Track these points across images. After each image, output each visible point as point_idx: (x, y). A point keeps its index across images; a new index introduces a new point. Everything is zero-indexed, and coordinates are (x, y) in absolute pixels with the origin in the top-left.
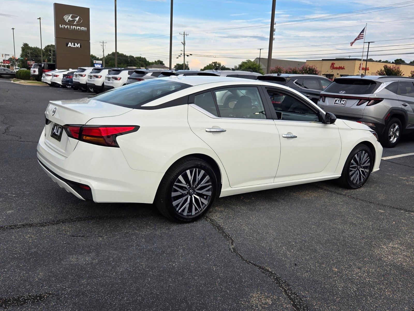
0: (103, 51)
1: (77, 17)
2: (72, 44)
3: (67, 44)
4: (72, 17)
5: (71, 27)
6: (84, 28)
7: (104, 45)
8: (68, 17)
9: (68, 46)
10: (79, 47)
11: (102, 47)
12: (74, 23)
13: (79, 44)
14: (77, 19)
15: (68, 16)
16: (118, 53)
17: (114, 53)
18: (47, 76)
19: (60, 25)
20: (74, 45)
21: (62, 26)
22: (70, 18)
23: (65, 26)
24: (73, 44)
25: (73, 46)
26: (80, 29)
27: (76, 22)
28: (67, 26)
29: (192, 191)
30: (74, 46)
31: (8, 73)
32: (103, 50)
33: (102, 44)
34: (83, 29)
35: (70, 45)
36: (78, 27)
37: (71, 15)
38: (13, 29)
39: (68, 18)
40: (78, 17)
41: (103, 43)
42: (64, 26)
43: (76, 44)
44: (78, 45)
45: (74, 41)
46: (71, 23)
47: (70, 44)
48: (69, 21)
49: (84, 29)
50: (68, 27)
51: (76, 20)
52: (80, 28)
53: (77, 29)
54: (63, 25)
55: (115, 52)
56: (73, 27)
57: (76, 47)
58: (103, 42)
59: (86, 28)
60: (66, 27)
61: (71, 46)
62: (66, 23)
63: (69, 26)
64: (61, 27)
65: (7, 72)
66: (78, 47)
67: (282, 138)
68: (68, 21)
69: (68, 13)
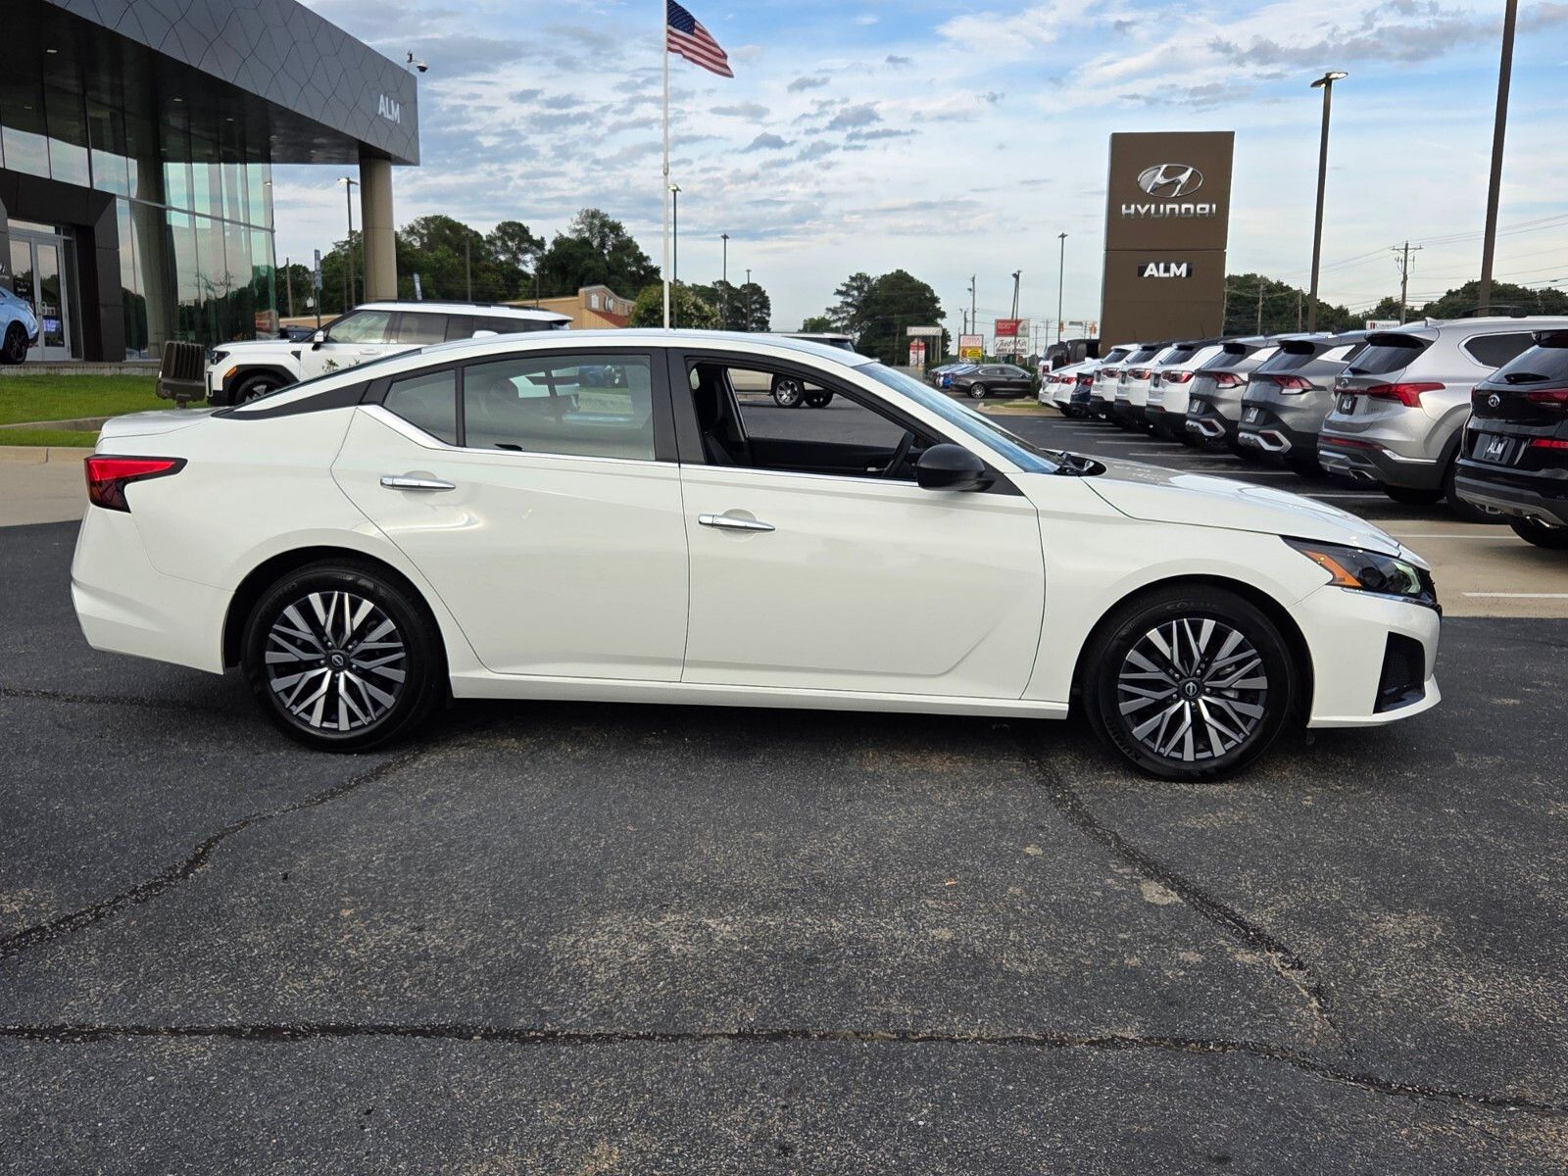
0: (1404, 283)
1: (1187, 169)
2: (1158, 270)
3: (1143, 270)
4: (1165, 175)
5: (1162, 206)
6: (1207, 206)
7: (1410, 257)
8: (1154, 176)
9: (1146, 275)
10: (1184, 275)
11: (1401, 265)
12: (1173, 192)
13: (1184, 267)
14: (1184, 178)
15: (1153, 172)
16: (1494, 284)
17: (1478, 283)
18: (1052, 382)
19: (1124, 207)
20: (1167, 270)
21: (1128, 208)
22: (1160, 179)
23: (1139, 207)
24: (1162, 266)
25: (1162, 274)
26: (1192, 211)
27: (1179, 187)
28: (1147, 207)
29: (338, 658)
30: (1167, 275)
31: (1012, 380)
32: (1402, 276)
33: (1402, 256)
34: (1204, 209)
35: (1151, 273)
36: (1184, 206)
37: (1165, 166)
38: (1063, 236)
39: (1153, 178)
40: (1190, 170)
41: (1406, 250)
42: (1136, 209)
43: (1173, 266)
44: (1178, 267)
45: (1166, 257)
46: (1161, 194)
47: (1151, 270)
48: (1157, 188)
49: (1207, 211)
50: (1149, 209)
51: (1180, 182)
52: (1192, 206)
53: (1183, 211)
54: (1133, 207)
55: (1478, 279)
56: (1169, 207)
57: (1172, 275)
58: (1404, 247)
59: (1214, 206)
60: (1143, 211)
61: (1156, 275)
62: (1143, 198)
63: (1153, 206)
64: (1128, 211)
65: (1009, 378)
66: (1178, 274)
67: (693, 526)
68: (1151, 191)
69: (1153, 162)
